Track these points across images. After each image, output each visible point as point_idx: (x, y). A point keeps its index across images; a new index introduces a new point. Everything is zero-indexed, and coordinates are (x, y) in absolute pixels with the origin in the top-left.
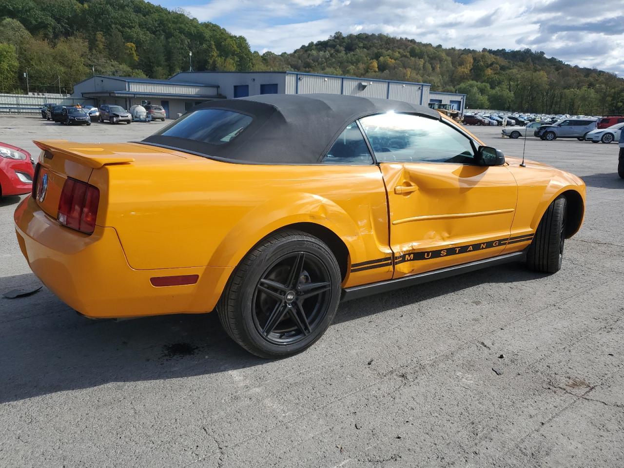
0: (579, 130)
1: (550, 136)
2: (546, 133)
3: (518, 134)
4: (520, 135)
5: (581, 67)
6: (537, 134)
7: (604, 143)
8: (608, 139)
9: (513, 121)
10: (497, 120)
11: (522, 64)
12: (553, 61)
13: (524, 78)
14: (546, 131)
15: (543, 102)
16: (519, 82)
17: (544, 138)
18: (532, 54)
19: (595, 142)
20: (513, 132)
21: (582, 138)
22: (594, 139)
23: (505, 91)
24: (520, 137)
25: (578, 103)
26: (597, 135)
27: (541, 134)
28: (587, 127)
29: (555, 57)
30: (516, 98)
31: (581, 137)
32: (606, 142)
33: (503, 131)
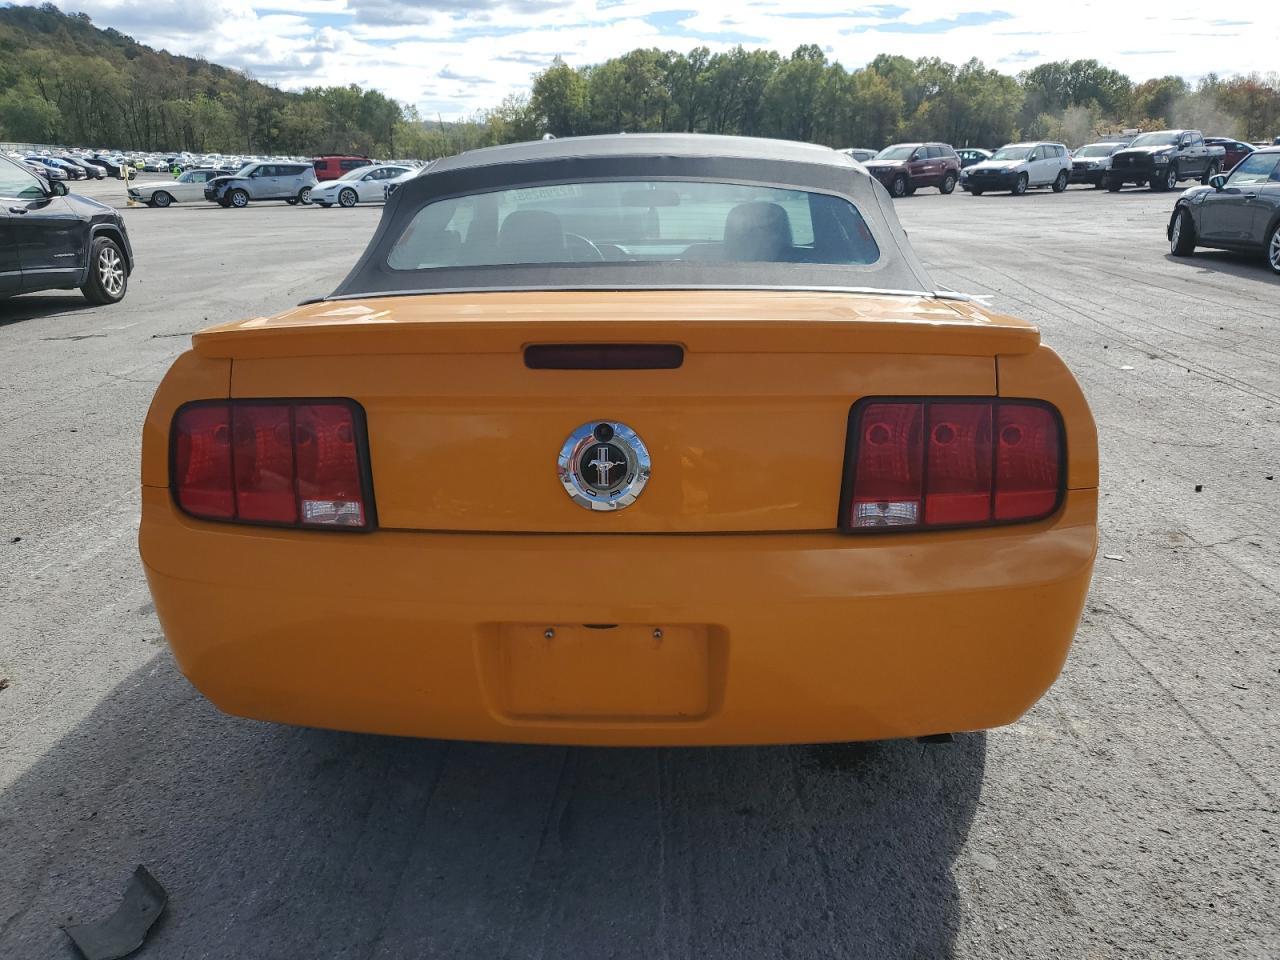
0: (288, 184)
1: (239, 198)
2: (230, 193)
3: (165, 198)
4: (173, 199)
5: (174, 54)
6: (210, 196)
7: (343, 206)
8: (348, 198)
9: (101, 169)
10: (62, 167)
11: (48, 37)
12: (111, 34)
13: (68, 70)
14: (230, 188)
15: (128, 126)
16: (61, 79)
17: (226, 202)
18: (61, 17)
19: (327, 205)
20: (156, 192)
21: (295, 200)
22: (326, 201)
23: (33, 97)
24: (172, 204)
25: (200, 129)
26: (330, 192)
27: (221, 194)
28: (300, 177)
29: (116, 28)
30: (64, 115)
31: (292, 198)
32: (347, 204)
33: (131, 191)
